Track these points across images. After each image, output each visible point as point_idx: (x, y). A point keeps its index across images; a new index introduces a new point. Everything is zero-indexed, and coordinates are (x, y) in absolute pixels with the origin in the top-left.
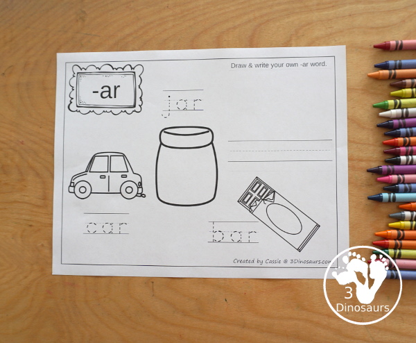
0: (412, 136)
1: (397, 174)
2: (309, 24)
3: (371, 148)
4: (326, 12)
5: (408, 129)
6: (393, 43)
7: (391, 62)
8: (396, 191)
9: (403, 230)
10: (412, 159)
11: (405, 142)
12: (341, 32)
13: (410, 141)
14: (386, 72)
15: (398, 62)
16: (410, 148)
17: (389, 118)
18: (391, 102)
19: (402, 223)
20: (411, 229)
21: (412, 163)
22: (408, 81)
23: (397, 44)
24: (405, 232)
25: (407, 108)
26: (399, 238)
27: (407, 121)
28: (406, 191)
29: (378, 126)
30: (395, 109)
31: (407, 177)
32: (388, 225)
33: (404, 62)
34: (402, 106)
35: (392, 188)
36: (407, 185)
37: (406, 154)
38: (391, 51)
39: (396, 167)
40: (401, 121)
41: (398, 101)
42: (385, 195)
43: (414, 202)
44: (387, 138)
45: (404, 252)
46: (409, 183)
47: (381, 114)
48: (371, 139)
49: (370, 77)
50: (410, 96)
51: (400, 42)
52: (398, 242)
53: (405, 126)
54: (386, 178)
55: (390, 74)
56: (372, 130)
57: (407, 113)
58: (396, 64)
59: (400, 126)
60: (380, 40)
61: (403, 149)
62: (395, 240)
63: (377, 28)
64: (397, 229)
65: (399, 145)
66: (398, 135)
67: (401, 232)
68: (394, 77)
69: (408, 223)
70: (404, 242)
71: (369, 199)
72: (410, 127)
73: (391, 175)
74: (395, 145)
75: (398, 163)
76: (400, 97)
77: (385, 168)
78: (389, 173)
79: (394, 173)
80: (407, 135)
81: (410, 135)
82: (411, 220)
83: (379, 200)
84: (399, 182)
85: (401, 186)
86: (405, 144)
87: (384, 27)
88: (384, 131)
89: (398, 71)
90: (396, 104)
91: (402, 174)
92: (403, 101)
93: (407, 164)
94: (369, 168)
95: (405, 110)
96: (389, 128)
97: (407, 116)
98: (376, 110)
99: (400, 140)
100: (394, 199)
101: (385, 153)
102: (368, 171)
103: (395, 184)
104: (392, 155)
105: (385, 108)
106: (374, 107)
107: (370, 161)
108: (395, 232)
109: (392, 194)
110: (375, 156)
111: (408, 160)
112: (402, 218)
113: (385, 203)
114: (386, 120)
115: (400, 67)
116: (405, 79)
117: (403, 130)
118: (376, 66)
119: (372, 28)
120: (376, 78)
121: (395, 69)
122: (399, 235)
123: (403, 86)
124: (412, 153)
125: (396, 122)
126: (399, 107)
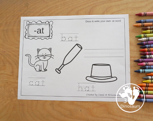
0: (151, 48)
1: (146, 62)
2: (111, 7)
3: (135, 52)
4: (118, 3)
5: (149, 45)
6: (143, 13)
7: (142, 20)
8: (145, 68)
9: (148, 83)
10: (151, 56)
11: (148, 50)
12: (123, 9)
13: (150, 49)
14: (141, 24)
15: (145, 20)
16: (150, 52)
17: (142, 41)
18: (143, 35)
19: (148, 80)
20: (151, 83)
21: (151, 58)
22: (149, 27)
23: (144, 14)
24: (149, 84)
25: (148, 37)
26: (147, 86)
27: (149, 42)
28: (149, 68)
29: (138, 44)
30: (144, 38)
31: (149, 63)
32: (142, 82)
33: (147, 20)
34: (147, 37)
35: (144, 67)
36: (149, 66)
37: (149, 55)
38: (142, 16)
39: (145, 60)
40: (146, 42)
41: (145, 35)
42: (141, 70)
43: (152, 73)
44: (141, 49)
45: (149, 92)
46: (150, 66)
47: (139, 40)
48: (135, 49)
49: (135, 26)
50: (150, 33)
51: (145, 13)
52: (146, 88)
53: (148, 44)
54: (141, 64)
55: (142, 25)
56: (135, 46)
57: (149, 39)
58: (144, 21)
59: (146, 44)
60: (138, 12)
61: (147, 53)
62: (145, 87)
63: (137, 8)
64: (146, 83)
65: (146, 51)
66: (146, 48)
67: (148, 84)
68: (144, 26)
69: (150, 81)
70: (149, 88)
71: (135, 71)
72: (150, 44)
73: (143, 62)
74: (144, 51)
75: (146, 58)
76: (146, 33)
77: (141, 60)
78: (142, 62)
79: (144, 62)
80: (149, 48)
81: (150, 47)
82: (151, 80)
83: (139, 72)
84: (146, 65)
85: (147, 67)
86: (148, 51)
87: (139, 8)
88: (140, 46)
89: (145, 24)
90: (144, 36)
91: (147, 62)
92: (147, 35)
93: (149, 58)
94: (135, 60)
95: (148, 38)
96: (142, 45)
97: (149, 40)
98: (137, 38)
99: (146, 49)
100: (145, 72)
101: (141, 54)
102: (135, 61)
103: (145, 66)
104: (143, 55)
105: (140, 37)
106: (136, 37)
107: (135, 57)
108: (145, 84)
109: (144, 70)
110: (137, 56)
111: (149, 57)
112: (148, 79)
113: (141, 73)
114: (141, 42)
115: (146, 22)
116: (147, 26)
117: (147, 46)
118: (136, 22)
119: (135, 8)
120: (137, 26)
121: (144, 23)
122: (147, 85)
123: (147, 29)
124: (151, 54)
125: (144, 43)
126: (146, 37)
